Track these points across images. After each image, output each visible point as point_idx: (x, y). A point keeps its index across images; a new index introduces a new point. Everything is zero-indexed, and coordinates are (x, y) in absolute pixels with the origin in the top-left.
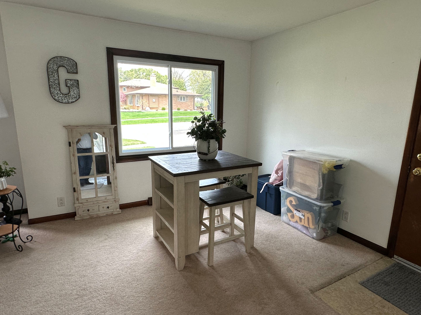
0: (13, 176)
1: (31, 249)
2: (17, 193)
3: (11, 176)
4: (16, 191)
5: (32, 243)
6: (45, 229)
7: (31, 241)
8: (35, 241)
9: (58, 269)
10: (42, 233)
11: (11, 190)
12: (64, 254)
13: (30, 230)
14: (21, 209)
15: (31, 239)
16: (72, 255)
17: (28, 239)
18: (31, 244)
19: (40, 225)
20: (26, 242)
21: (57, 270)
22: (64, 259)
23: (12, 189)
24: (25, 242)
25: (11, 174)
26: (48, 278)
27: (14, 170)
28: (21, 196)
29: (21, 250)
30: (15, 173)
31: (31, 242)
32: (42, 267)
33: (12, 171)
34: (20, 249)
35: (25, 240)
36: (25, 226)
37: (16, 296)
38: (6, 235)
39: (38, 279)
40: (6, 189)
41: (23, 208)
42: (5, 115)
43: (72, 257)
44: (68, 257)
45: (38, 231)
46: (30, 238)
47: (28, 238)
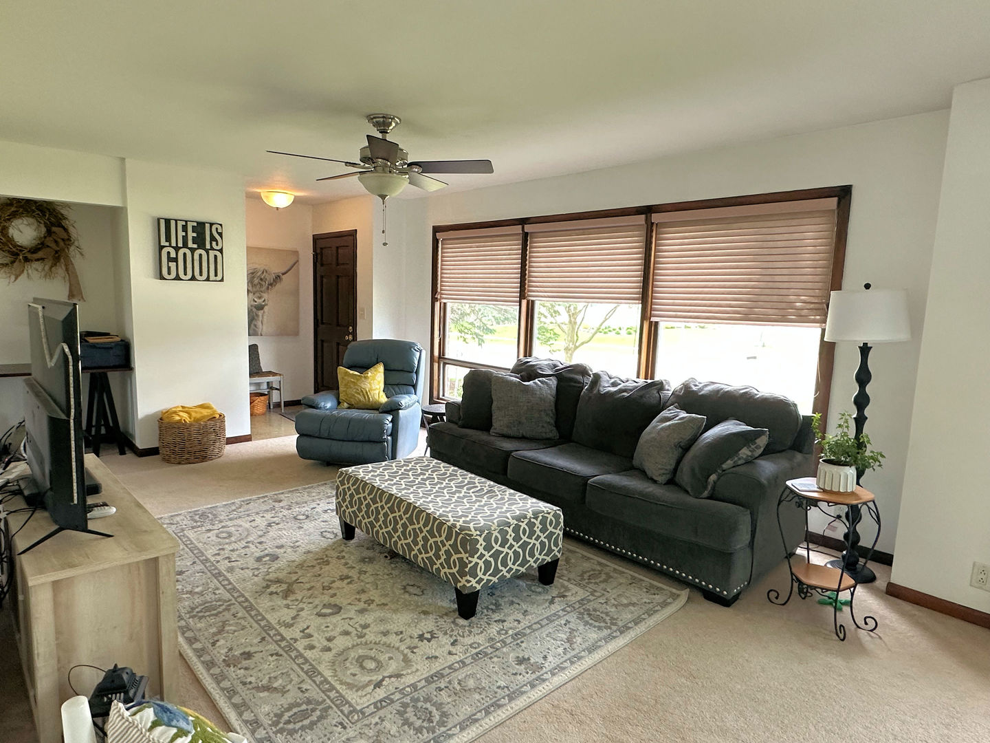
0: (874, 470)
1: (861, 649)
2: (869, 508)
3: (871, 468)
4: (871, 505)
5: (872, 637)
6: (917, 623)
7: (871, 631)
8: (880, 638)
9: (895, 733)
10: (904, 627)
11: (860, 499)
12: (928, 708)
13: (883, 607)
14: (871, 547)
15: (874, 627)
16: (947, 726)
17: (866, 624)
18: (868, 638)
19: (908, 607)
20: (860, 628)
21: (892, 734)
22: (922, 722)
23: (862, 497)
24: (860, 626)
25: (872, 464)
26: (862, 736)
27: (880, 458)
28: (878, 521)
29: (842, 636)
30: (880, 466)
31: (871, 633)
32: (864, 702)
33: (876, 460)
34: (841, 633)
35: (861, 623)
36: (876, 592)
37: (786, 722)
38: (824, 589)
39: (843, 720)
40: (853, 493)
41: (875, 549)
42: (903, 336)
43: (946, 731)
44: (935, 724)
45: (898, 617)
46: (871, 623)
47: (867, 620)
